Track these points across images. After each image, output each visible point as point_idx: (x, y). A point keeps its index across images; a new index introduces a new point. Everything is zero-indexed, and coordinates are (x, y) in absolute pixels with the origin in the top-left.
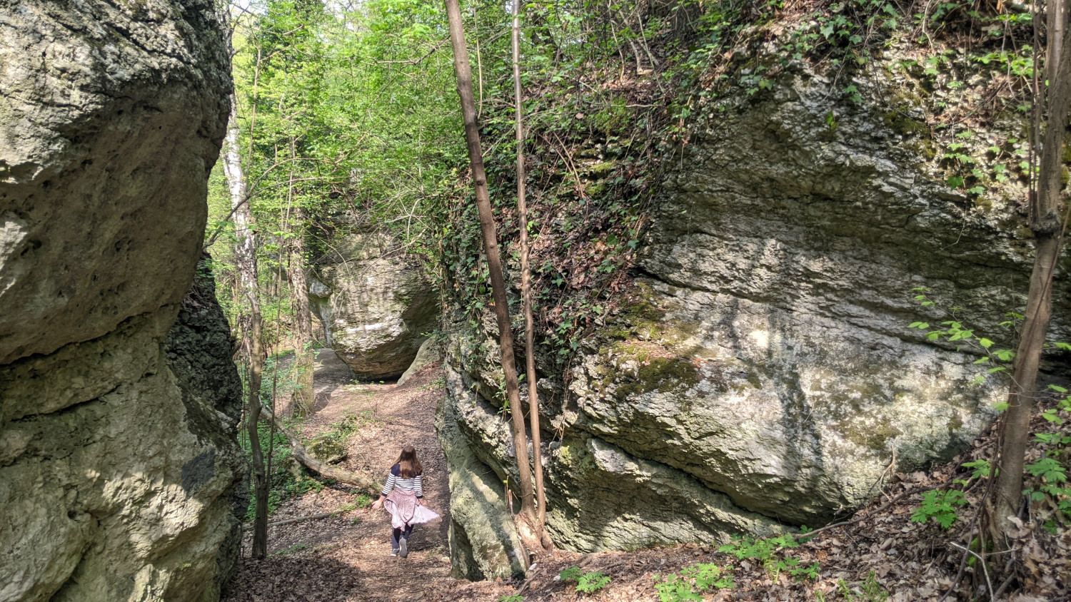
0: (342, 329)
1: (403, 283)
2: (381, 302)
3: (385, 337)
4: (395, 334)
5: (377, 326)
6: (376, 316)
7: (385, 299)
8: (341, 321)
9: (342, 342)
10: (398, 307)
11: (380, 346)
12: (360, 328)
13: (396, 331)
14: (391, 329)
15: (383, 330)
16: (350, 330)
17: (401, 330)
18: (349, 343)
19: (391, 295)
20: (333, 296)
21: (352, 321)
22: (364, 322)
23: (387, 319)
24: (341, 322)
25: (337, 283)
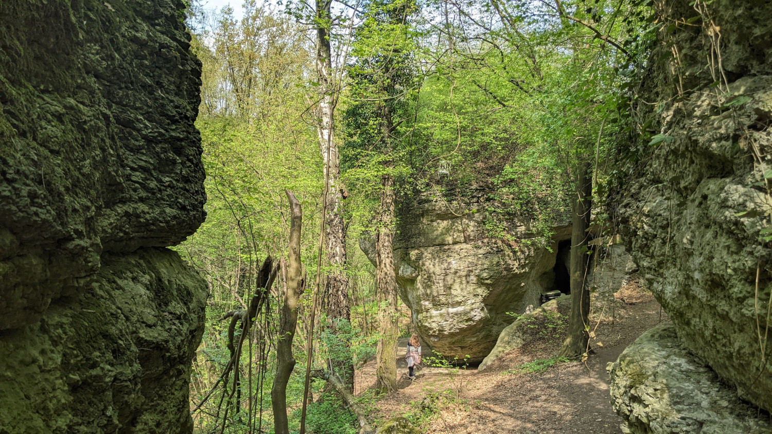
0: (427, 311)
1: (485, 266)
2: (464, 286)
3: (467, 321)
4: (477, 318)
5: (460, 309)
6: (458, 299)
7: (468, 282)
8: (427, 303)
9: (427, 324)
10: (480, 290)
11: (461, 329)
12: (444, 311)
13: (478, 315)
14: (473, 313)
15: (466, 313)
16: (434, 312)
17: (482, 315)
18: (434, 325)
19: (473, 278)
20: (419, 277)
21: (437, 304)
22: (447, 305)
23: (469, 302)
25: (423, 265)
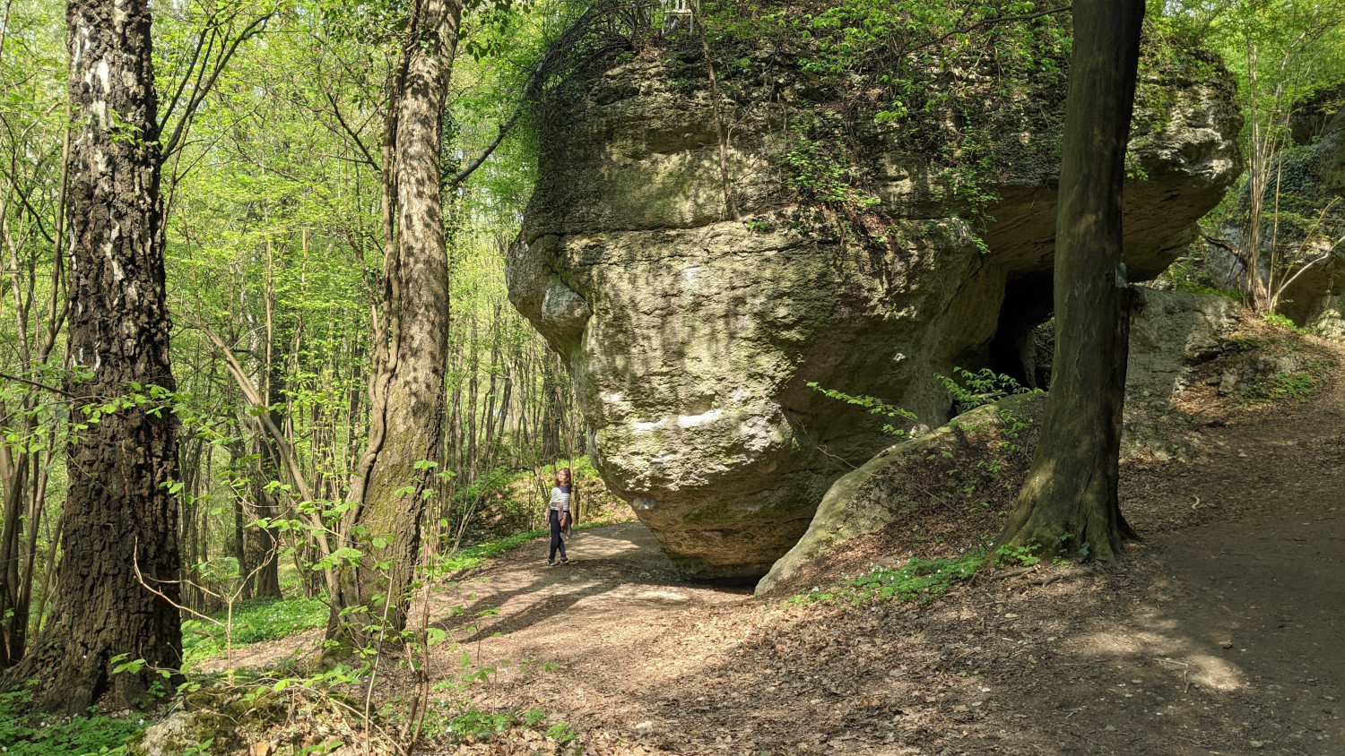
0: (618, 420)
1: (785, 285)
2: (722, 347)
3: (729, 452)
4: (757, 445)
5: (709, 417)
6: (704, 388)
7: (732, 336)
8: (616, 398)
9: (617, 460)
10: (767, 362)
11: (715, 477)
12: (665, 421)
13: (762, 436)
14: (745, 430)
15: (723, 429)
16: (638, 426)
17: (775, 436)
18: (638, 462)
19: (748, 325)
20: (594, 320)
21: (644, 403)
22: (673, 405)
23: (737, 396)
24: (615, 400)
25: (603, 279)
